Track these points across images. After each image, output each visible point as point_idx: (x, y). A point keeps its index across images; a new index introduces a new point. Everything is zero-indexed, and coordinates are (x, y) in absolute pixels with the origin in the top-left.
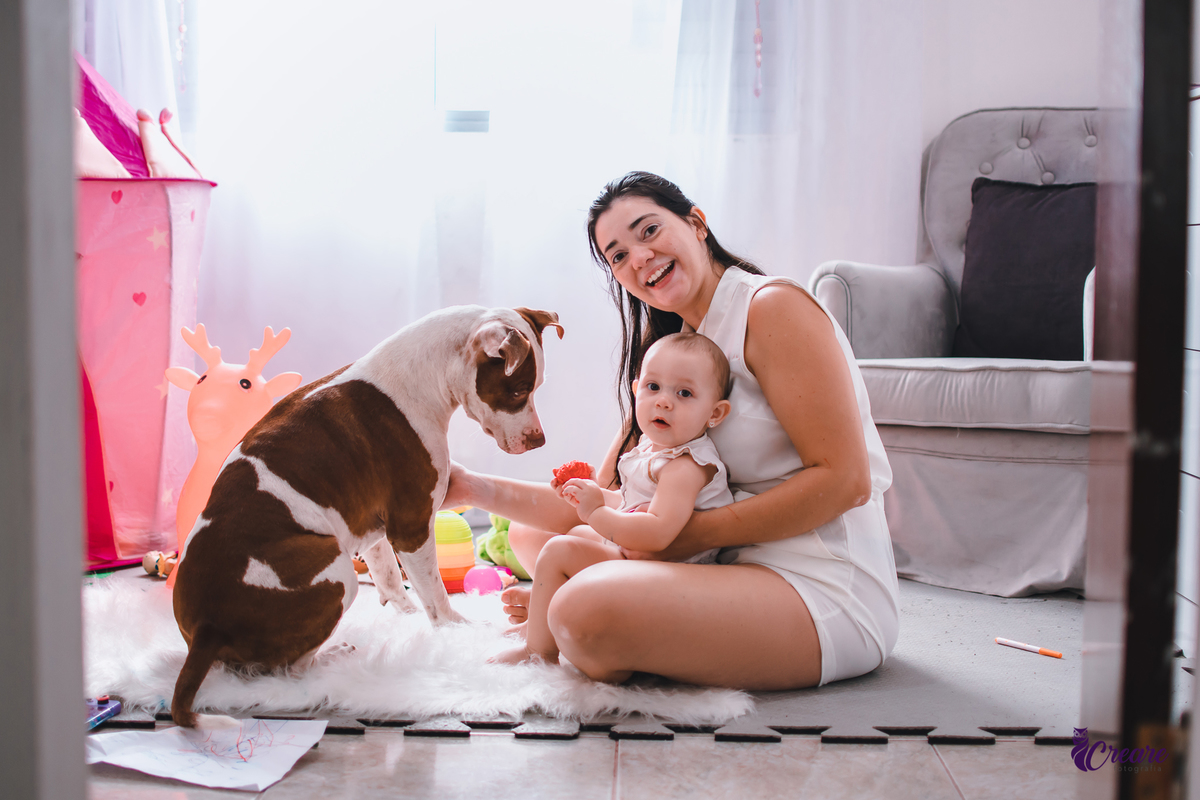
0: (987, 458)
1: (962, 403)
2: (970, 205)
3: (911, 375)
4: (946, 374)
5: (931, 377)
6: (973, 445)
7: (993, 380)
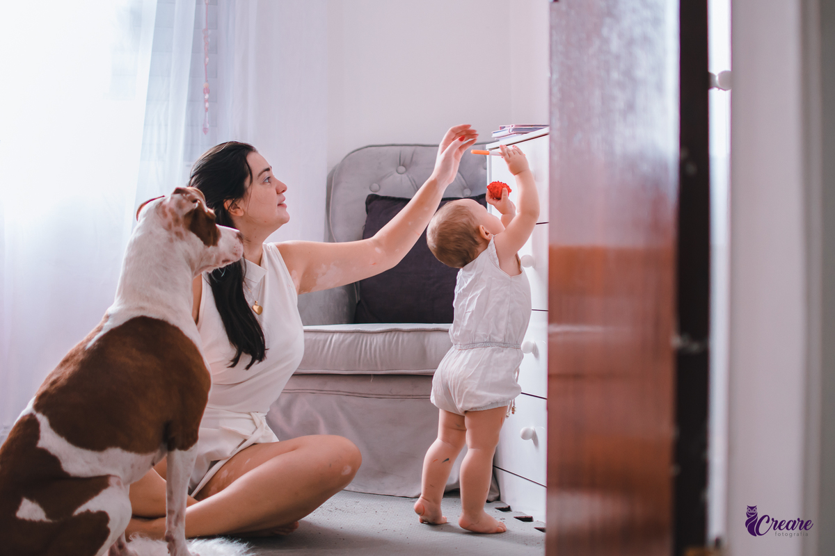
0: (393, 396)
1: (375, 357)
2: (365, 215)
3: (336, 336)
4: (362, 335)
5: (353, 336)
6: (382, 387)
7: (398, 339)
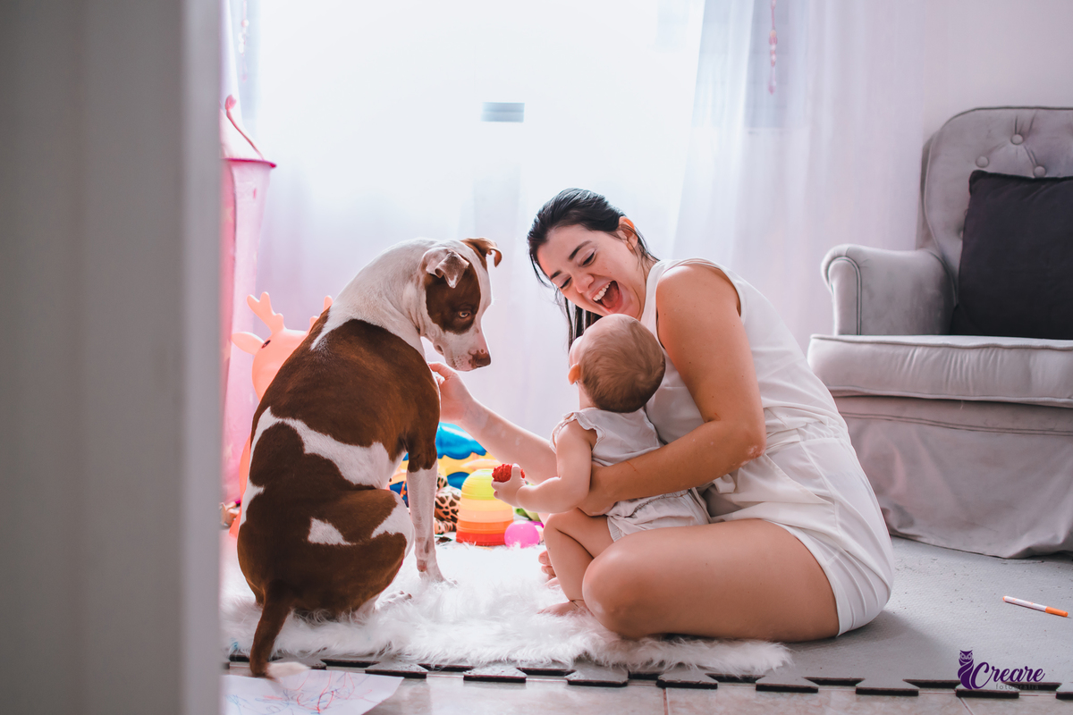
0: (987, 429)
1: (967, 378)
2: (968, 195)
3: (918, 351)
4: (952, 350)
5: (939, 352)
6: (975, 417)
7: (996, 357)
